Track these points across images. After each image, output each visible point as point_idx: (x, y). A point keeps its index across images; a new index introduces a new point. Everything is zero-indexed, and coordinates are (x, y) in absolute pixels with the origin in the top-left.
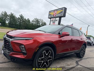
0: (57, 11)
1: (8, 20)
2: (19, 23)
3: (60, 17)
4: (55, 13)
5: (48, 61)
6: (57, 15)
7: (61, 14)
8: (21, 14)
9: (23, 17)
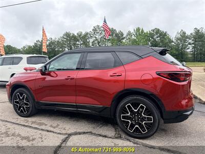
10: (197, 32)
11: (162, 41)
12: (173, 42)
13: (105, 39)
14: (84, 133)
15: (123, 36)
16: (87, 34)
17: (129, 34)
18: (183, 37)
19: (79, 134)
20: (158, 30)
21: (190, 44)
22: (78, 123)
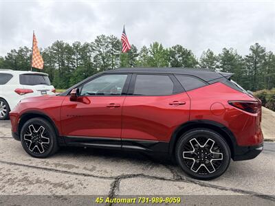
8: (254, 44)
10: (227, 53)
11: (185, 62)
12: (197, 63)
13: (112, 54)
14: (134, 176)
15: (136, 52)
16: (88, 45)
17: (144, 50)
18: (210, 58)
19: (129, 177)
20: (181, 47)
21: (218, 67)
22: (119, 164)
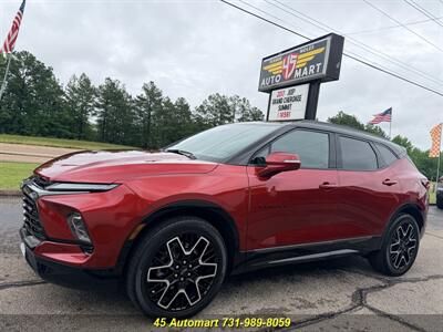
0: (298, 53)
1: (96, 109)
2: (143, 121)
3: (314, 84)
4: (291, 65)
5: (194, 279)
6: (297, 74)
7: (318, 65)
8: (148, 82)
9: (159, 94)
11: (39, 87)
18: (86, 89)
